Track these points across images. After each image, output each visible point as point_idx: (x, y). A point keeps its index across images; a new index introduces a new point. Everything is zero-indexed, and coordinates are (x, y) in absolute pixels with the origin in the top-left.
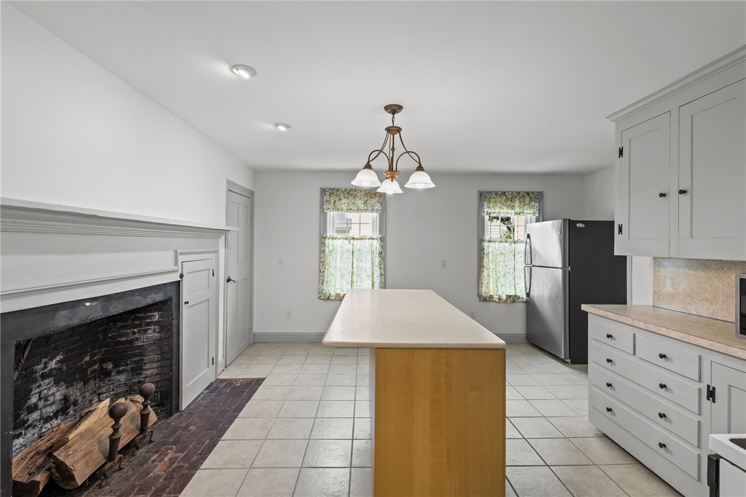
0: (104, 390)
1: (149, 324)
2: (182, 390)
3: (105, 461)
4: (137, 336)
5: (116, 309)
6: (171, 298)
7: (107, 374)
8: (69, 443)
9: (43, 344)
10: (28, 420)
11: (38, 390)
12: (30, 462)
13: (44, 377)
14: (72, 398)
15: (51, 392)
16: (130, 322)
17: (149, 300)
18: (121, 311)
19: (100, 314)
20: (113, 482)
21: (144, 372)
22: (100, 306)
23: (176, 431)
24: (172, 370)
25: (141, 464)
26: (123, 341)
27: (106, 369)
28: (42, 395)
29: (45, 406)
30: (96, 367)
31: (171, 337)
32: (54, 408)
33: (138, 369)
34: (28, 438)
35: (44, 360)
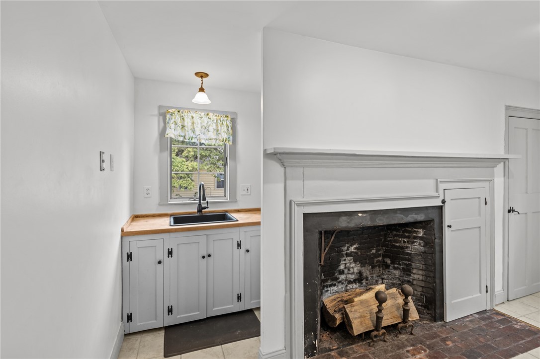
0: (385, 277)
1: (415, 238)
2: (446, 303)
3: (373, 329)
4: (406, 244)
5: (381, 221)
6: (433, 220)
7: (387, 267)
8: (353, 303)
9: (346, 235)
10: (339, 278)
11: (344, 262)
12: (337, 304)
13: (348, 255)
14: (364, 275)
15: (351, 266)
16: (401, 233)
17: (410, 218)
18: (385, 224)
19: (369, 223)
20: (378, 347)
21: (412, 275)
22: (369, 217)
23: (435, 338)
24: (435, 282)
25: (399, 348)
26: (397, 246)
27: (387, 263)
28: (347, 266)
29: (348, 273)
30: (380, 259)
31: (433, 253)
32: (353, 276)
33: (407, 271)
34: (339, 289)
35: (347, 245)
